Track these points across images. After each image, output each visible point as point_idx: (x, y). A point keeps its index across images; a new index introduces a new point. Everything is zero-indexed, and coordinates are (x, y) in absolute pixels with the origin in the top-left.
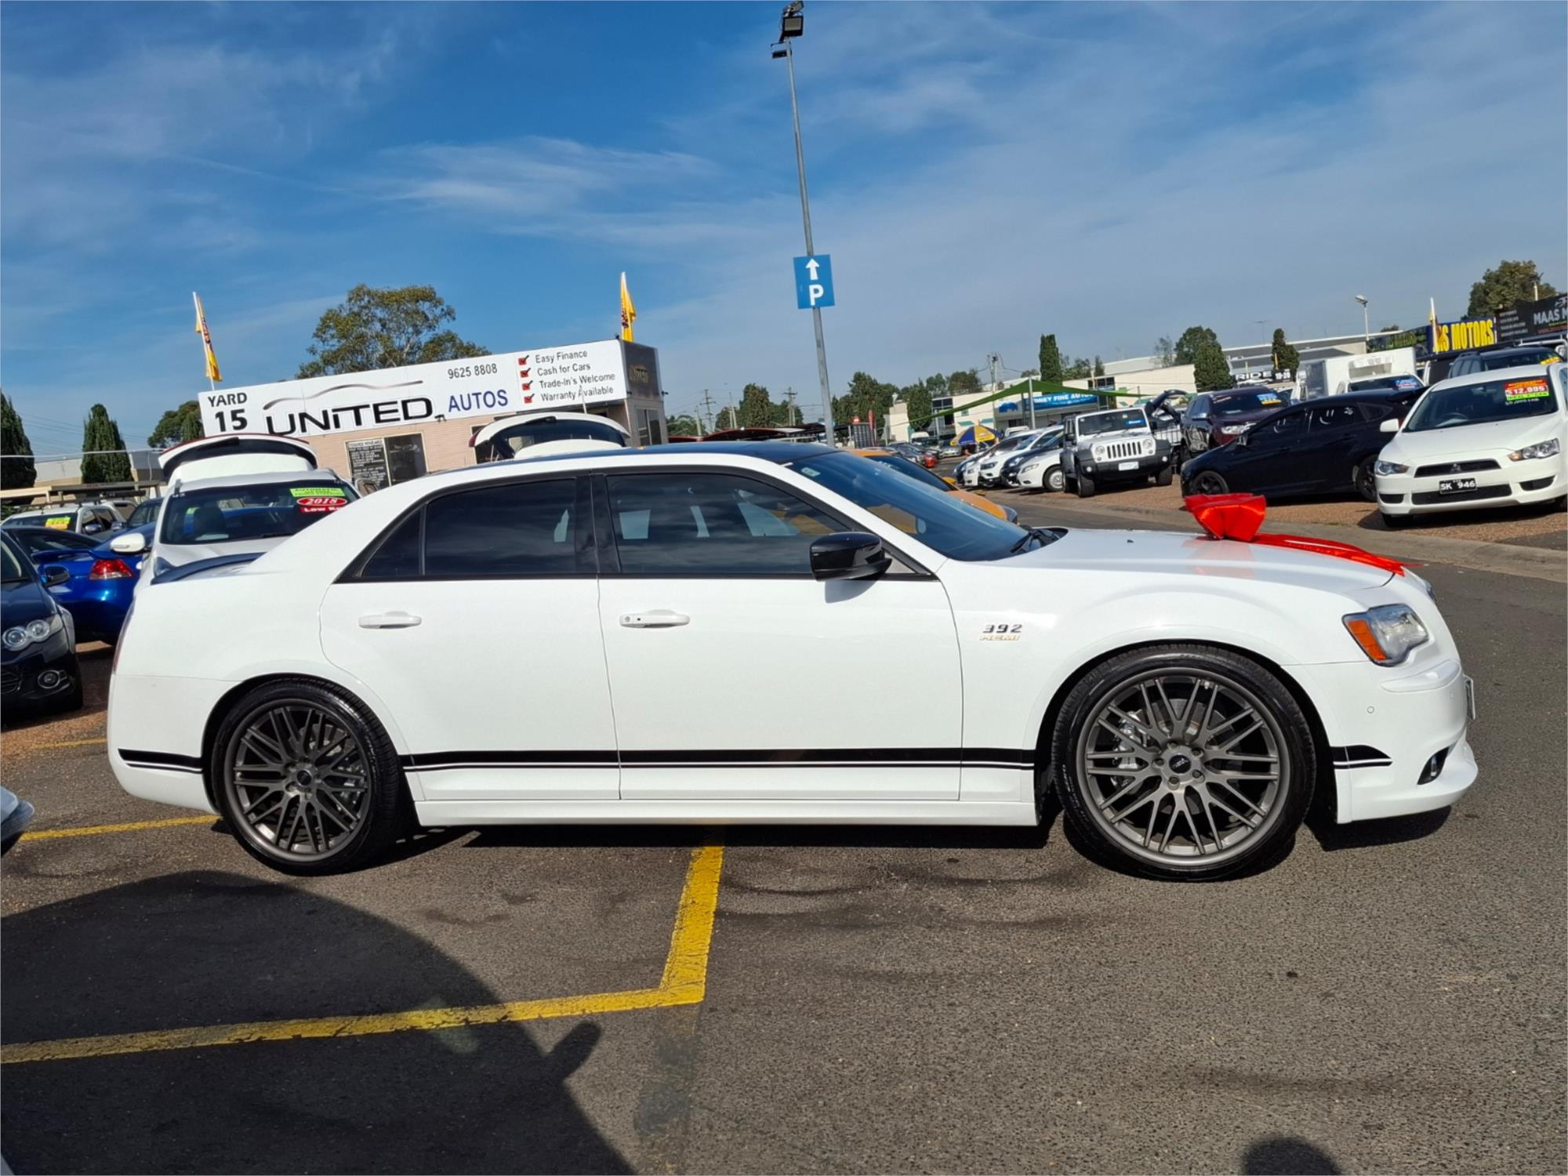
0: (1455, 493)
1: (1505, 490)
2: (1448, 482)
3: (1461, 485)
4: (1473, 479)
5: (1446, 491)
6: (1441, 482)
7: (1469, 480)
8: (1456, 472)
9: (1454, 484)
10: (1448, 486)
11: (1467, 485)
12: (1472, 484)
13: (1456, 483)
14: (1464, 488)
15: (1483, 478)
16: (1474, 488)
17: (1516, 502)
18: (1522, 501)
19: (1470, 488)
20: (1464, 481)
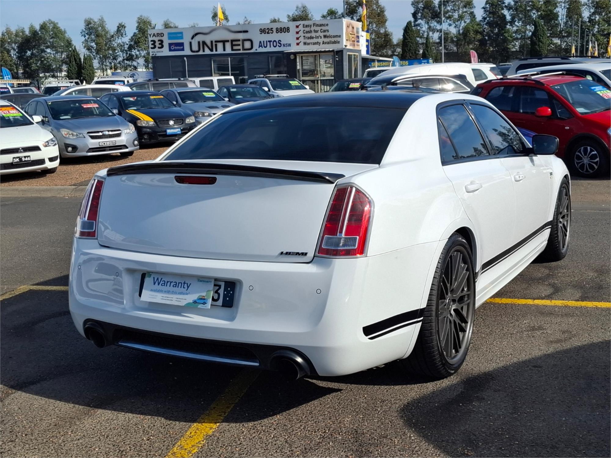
0: (21, 163)
1: (42, 162)
2: (17, 158)
3: (23, 159)
4: (29, 156)
5: (16, 162)
6: (14, 158)
7: (28, 157)
8: (21, 152)
9: (20, 159)
10: (18, 160)
11: (26, 159)
12: (29, 159)
13: (21, 158)
14: (25, 161)
15: (34, 156)
16: (30, 161)
17: (47, 168)
18: (49, 167)
19: (28, 161)
20: (25, 157)
